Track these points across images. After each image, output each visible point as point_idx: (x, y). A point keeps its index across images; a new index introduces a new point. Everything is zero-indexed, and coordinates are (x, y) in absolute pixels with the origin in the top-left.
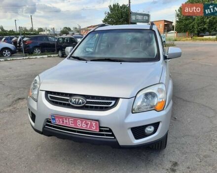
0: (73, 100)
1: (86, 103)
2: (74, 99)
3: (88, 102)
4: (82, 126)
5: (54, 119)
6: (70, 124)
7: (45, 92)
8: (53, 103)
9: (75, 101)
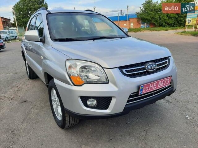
0: (149, 67)
1: (158, 66)
2: (149, 65)
3: (158, 65)
4: (161, 85)
5: (142, 90)
6: (153, 88)
7: (118, 68)
8: (130, 76)
9: (151, 67)
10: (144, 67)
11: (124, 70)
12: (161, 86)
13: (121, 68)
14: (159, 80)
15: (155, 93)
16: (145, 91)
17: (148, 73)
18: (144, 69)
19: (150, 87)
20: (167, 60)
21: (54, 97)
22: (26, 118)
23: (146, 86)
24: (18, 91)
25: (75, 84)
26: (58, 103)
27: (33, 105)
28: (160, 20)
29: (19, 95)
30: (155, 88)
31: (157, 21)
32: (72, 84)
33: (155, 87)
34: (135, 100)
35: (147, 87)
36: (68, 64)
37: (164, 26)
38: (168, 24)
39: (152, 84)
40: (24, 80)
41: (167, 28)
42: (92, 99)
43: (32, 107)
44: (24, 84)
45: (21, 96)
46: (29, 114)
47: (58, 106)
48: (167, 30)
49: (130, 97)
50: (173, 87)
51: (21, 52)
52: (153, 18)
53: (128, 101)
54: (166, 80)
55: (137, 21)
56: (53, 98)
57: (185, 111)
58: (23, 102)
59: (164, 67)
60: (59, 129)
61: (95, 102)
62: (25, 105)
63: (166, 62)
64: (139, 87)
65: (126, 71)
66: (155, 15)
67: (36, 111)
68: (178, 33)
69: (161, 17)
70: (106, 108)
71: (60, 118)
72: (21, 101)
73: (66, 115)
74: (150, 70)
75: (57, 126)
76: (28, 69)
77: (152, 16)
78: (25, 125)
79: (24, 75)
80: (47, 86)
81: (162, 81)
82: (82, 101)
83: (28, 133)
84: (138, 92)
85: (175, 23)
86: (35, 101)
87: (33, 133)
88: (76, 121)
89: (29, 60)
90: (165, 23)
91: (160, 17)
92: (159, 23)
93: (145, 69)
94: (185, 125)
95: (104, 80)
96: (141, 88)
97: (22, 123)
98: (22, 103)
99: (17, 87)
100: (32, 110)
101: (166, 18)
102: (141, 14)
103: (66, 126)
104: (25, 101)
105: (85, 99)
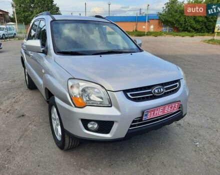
0: (156, 91)
1: (166, 90)
2: (156, 89)
4: (168, 110)
5: (146, 115)
6: (159, 113)
7: (122, 92)
8: (135, 100)
9: (158, 91)
10: (150, 90)
11: (129, 94)
12: (168, 112)
13: (125, 92)
14: (166, 105)
15: (161, 119)
16: (150, 116)
17: (154, 97)
18: (150, 93)
19: (156, 112)
20: (178, 83)
21: (55, 115)
22: (23, 135)
23: (150, 112)
24: (15, 102)
25: (77, 106)
26: (58, 122)
27: (31, 120)
28: (185, 23)
29: (16, 107)
30: (161, 114)
31: (181, 24)
32: (73, 106)
33: (161, 112)
34: (139, 125)
35: (152, 113)
36: (70, 83)
37: (189, 31)
38: (194, 29)
39: (157, 109)
40: (22, 90)
41: (193, 34)
42: (93, 123)
43: (30, 123)
44: (22, 95)
45: (18, 109)
46: (26, 131)
47: (57, 125)
48: (192, 36)
49: (134, 121)
50: (182, 112)
51: (20, 58)
52: (177, 21)
53: (131, 126)
54: (174, 105)
55: (158, 23)
56: (53, 116)
57: (195, 138)
58: (20, 117)
59: (173, 91)
60: (58, 149)
61: (96, 126)
62: (22, 120)
63: (176, 86)
64: (143, 113)
65: (131, 95)
66: (180, 17)
67: (35, 127)
68: (204, 41)
69: (187, 20)
70: (108, 132)
71: (59, 138)
72: (18, 115)
73: (66, 136)
74: (157, 94)
75: (56, 146)
76: (27, 78)
77: (177, 18)
78: (22, 142)
79: (22, 84)
80: (48, 102)
81: (169, 107)
82: (83, 124)
83: (25, 152)
84: (142, 117)
85: (202, 28)
86: (34, 116)
87: (29, 152)
88: (75, 143)
89: (29, 69)
90: (191, 27)
91: (185, 21)
92: (184, 27)
93: (152, 93)
94: (193, 153)
95: (107, 103)
96: (145, 113)
97: (19, 141)
98: (18, 117)
99: (14, 98)
100: (30, 126)
101: (193, 22)
102: (163, 15)
103: (65, 147)
104: (23, 116)
105: (85, 122)
